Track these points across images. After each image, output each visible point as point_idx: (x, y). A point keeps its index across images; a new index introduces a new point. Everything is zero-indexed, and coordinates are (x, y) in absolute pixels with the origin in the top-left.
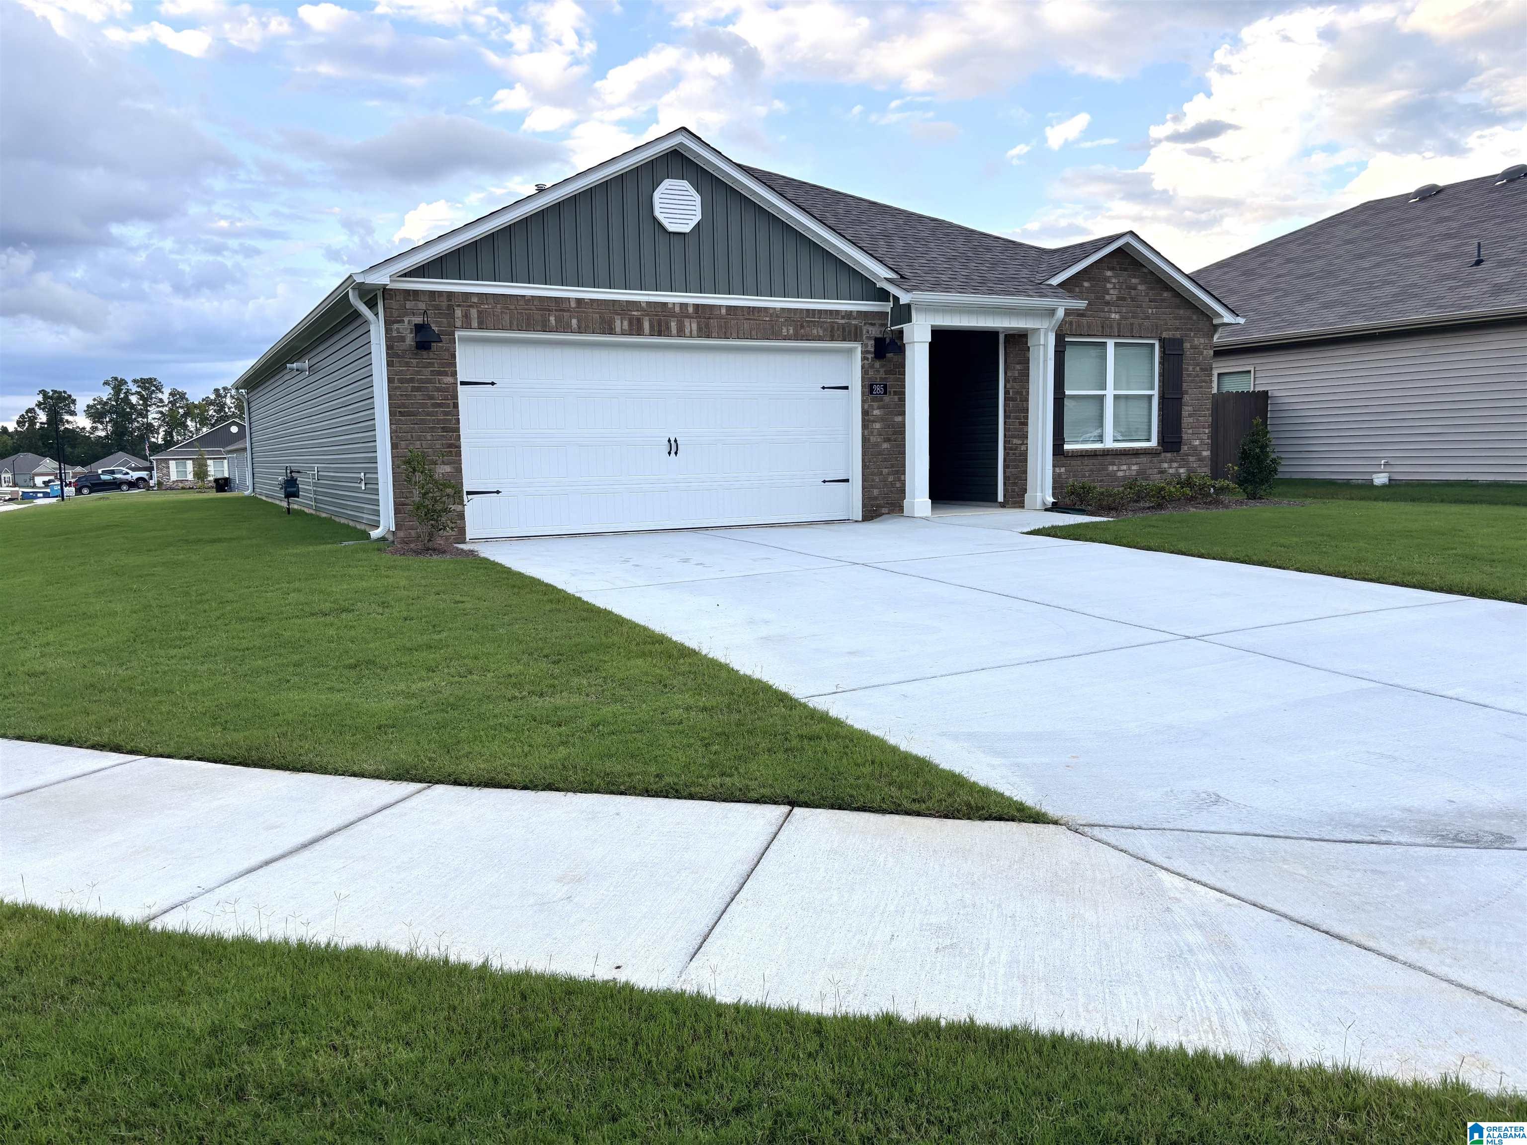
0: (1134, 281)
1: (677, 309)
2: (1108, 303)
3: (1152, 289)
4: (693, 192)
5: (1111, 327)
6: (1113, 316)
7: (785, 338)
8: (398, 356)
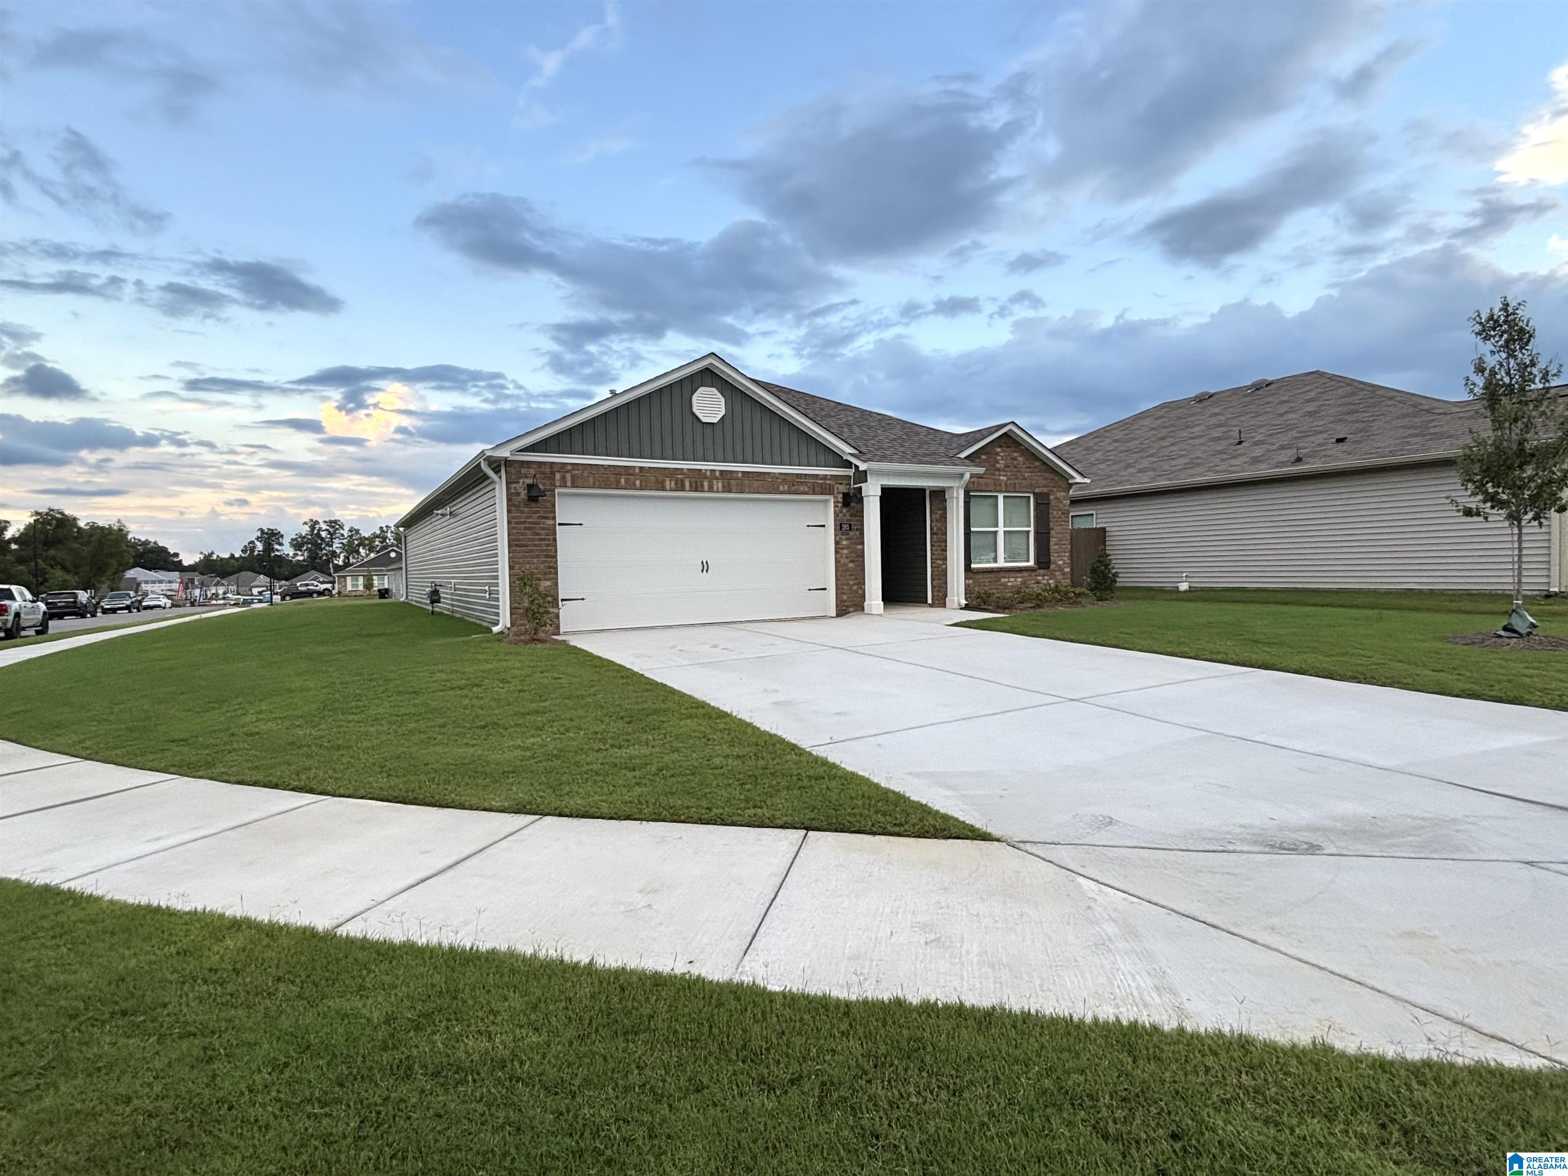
0: (1015, 454)
1: (708, 473)
2: (998, 470)
3: (1027, 460)
4: (719, 395)
5: (1000, 485)
6: (1002, 478)
7: (782, 493)
8: (515, 506)
